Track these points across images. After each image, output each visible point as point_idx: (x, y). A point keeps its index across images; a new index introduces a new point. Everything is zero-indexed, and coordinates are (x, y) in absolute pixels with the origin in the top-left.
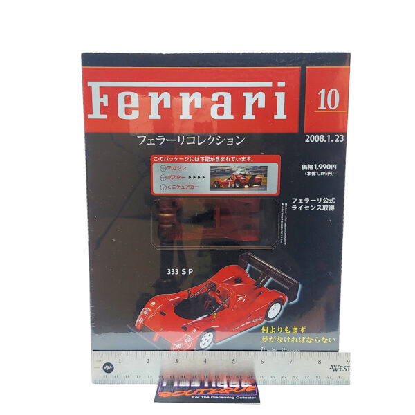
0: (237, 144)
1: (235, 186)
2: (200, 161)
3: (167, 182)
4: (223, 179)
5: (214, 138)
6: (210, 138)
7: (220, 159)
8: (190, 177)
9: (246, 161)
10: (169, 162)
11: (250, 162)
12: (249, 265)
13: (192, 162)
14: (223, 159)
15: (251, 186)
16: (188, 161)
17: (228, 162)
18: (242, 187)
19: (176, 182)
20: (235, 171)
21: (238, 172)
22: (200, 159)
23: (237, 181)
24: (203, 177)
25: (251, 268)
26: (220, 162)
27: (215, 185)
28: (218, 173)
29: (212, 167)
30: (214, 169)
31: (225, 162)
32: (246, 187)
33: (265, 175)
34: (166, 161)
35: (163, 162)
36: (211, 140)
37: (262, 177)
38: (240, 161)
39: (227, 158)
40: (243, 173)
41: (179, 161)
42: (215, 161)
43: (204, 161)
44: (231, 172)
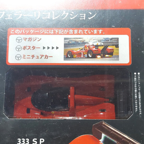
0: (89, 18)
1: (88, 56)
2: (54, 34)
3: (23, 52)
4: (76, 49)
5: (67, 14)
6: (64, 13)
7: (73, 32)
8: (44, 48)
9: (98, 34)
10: (25, 34)
11: (102, 34)
12: (103, 135)
13: (46, 34)
14: (76, 31)
15: (103, 57)
16: (43, 34)
17: (81, 34)
18: (94, 56)
19: (31, 52)
20: (87, 43)
21: (91, 44)
22: (54, 32)
23: (89, 51)
24: (57, 48)
25: (105, 138)
26: (74, 34)
27: (69, 55)
28: (71, 44)
29: (65, 39)
30: (68, 40)
31: (78, 34)
32: (99, 57)
33: (117, 46)
34: (22, 34)
35: (20, 34)
36: (65, 15)
37: (114, 47)
38: (92, 34)
39: (80, 31)
40: (95, 44)
41: (34, 34)
42: (68, 34)
43: (58, 34)
44: (84, 43)
